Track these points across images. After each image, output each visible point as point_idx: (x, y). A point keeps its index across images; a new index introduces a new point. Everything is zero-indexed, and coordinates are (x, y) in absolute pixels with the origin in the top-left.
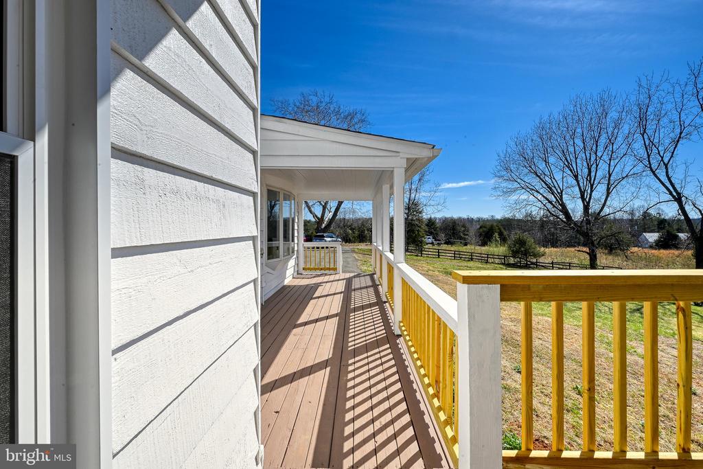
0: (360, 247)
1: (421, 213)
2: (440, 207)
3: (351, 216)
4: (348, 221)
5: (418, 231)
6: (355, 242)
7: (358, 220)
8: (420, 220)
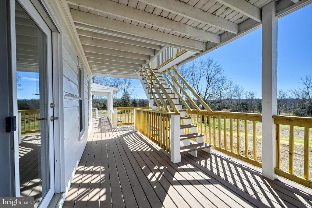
0: (104, 111)
1: (129, 97)
2: (136, 96)
3: (99, 98)
4: (98, 100)
5: (128, 104)
6: (101, 110)
7: (103, 100)
8: (129, 100)
